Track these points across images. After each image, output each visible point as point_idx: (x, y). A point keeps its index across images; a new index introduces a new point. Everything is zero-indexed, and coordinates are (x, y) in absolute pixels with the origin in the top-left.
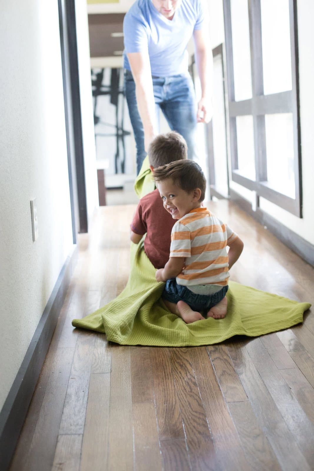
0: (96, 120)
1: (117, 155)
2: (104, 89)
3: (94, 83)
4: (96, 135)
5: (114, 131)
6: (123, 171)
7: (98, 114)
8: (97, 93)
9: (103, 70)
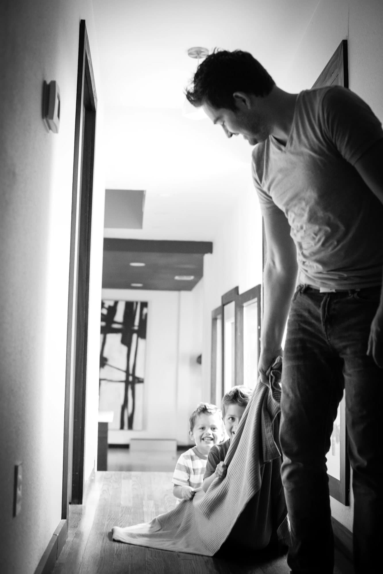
0: (103, 362)
1: (124, 406)
2: (115, 326)
3: (104, 318)
4: (100, 380)
5: (123, 377)
6: (130, 427)
7: (105, 355)
8: (106, 330)
9: (116, 303)
